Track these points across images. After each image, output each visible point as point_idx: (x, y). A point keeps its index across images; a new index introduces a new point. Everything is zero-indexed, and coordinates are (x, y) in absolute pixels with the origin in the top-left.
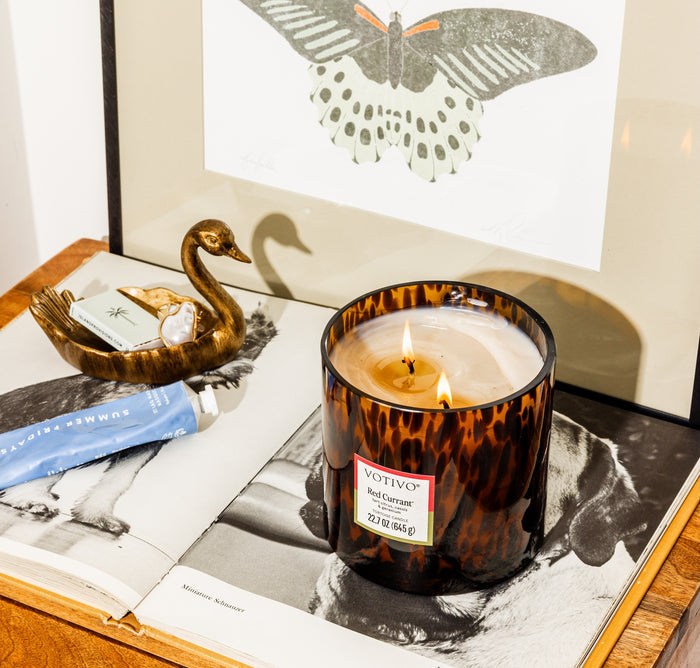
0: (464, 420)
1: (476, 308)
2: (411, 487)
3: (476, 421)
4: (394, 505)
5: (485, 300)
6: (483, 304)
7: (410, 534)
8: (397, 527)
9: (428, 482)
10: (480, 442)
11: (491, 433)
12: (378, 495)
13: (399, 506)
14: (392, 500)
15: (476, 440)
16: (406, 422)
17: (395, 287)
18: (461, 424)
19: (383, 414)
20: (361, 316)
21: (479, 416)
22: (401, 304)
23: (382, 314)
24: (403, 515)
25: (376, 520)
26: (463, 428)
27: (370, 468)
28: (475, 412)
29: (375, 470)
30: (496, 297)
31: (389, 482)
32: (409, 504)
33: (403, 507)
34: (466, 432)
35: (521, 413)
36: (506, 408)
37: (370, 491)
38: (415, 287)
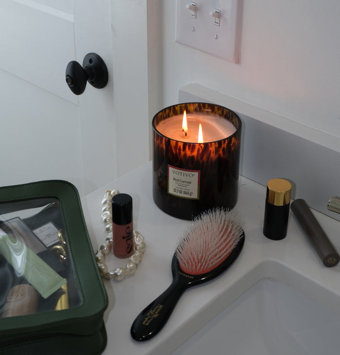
0: (211, 146)
1: (207, 112)
2: (191, 176)
3: (216, 147)
4: (184, 184)
5: (211, 109)
6: (210, 110)
7: (190, 195)
8: (185, 193)
9: (197, 173)
10: (217, 156)
11: (221, 152)
12: (178, 180)
13: (186, 184)
14: (183, 182)
15: (216, 155)
16: (189, 148)
17: (177, 105)
18: (210, 149)
19: (180, 147)
20: (165, 116)
21: (217, 145)
22: (179, 112)
23: (172, 116)
24: (188, 188)
25: (177, 191)
26: (211, 151)
27: (174, 170)
28: (215, 144)
29: (176, 170)
30: (215, 107)
31: (182, 174)
32: (190, 183)
33: (188, 184)
34: (212, 152)
35: (232, 145)
36: (227, 142)
37: (174, 179)
38: (184, 105)
